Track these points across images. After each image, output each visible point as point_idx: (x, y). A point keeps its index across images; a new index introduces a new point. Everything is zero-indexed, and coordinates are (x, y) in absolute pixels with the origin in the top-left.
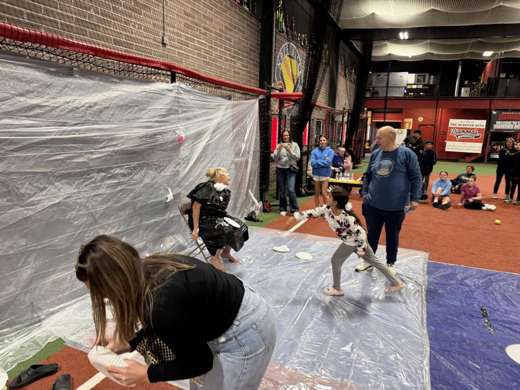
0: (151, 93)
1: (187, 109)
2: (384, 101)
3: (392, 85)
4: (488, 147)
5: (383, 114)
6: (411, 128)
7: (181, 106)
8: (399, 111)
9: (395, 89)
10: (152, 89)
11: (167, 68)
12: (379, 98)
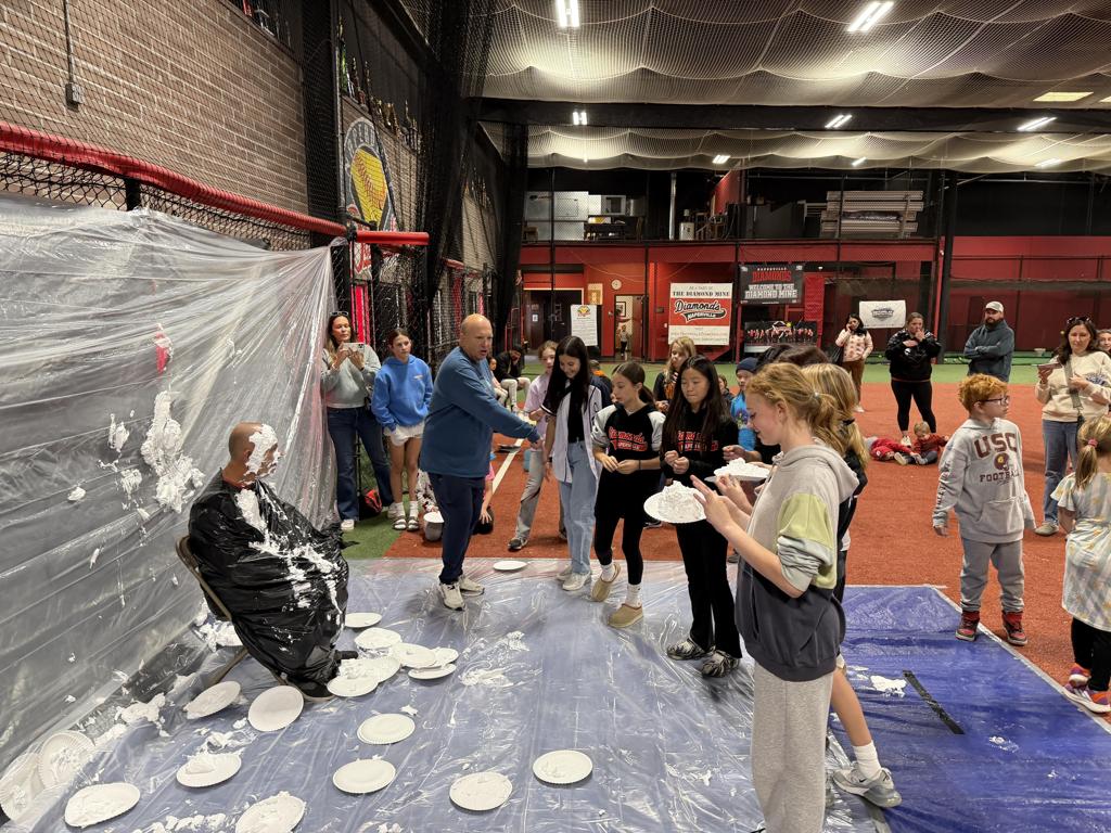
0: (77, 236)
1: (173, 277)
2: (548, 249)
3: (560, 218)
4: (740, 333)
5: (549, 276)
6: (601, 303)
7: (160, 270)
8: (577, 270)
9: (566, 226)
10: (78, 225)
11: (117, 170)
12: (539, 244)
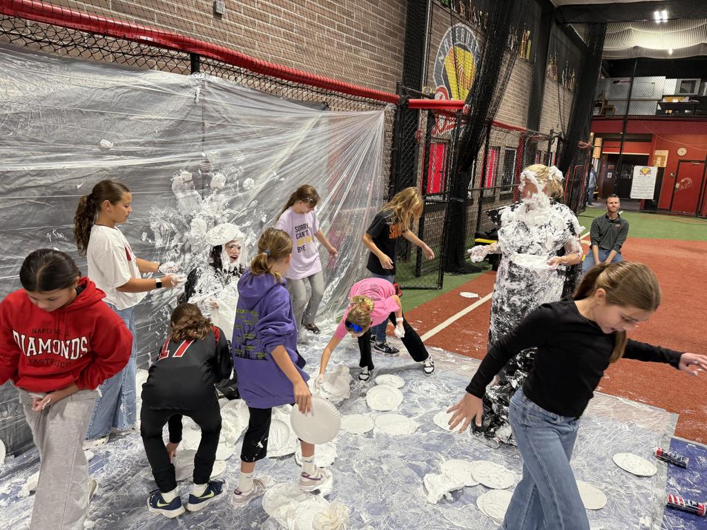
0: (137, 90)
1: (224, 122)
2: (622, 121)
3: (636, 98)
5: (619, 143)
6: (665, 165)
7: (211, 117)
8: (646, 139)
9: (641, 103)
12: (614, 117)
